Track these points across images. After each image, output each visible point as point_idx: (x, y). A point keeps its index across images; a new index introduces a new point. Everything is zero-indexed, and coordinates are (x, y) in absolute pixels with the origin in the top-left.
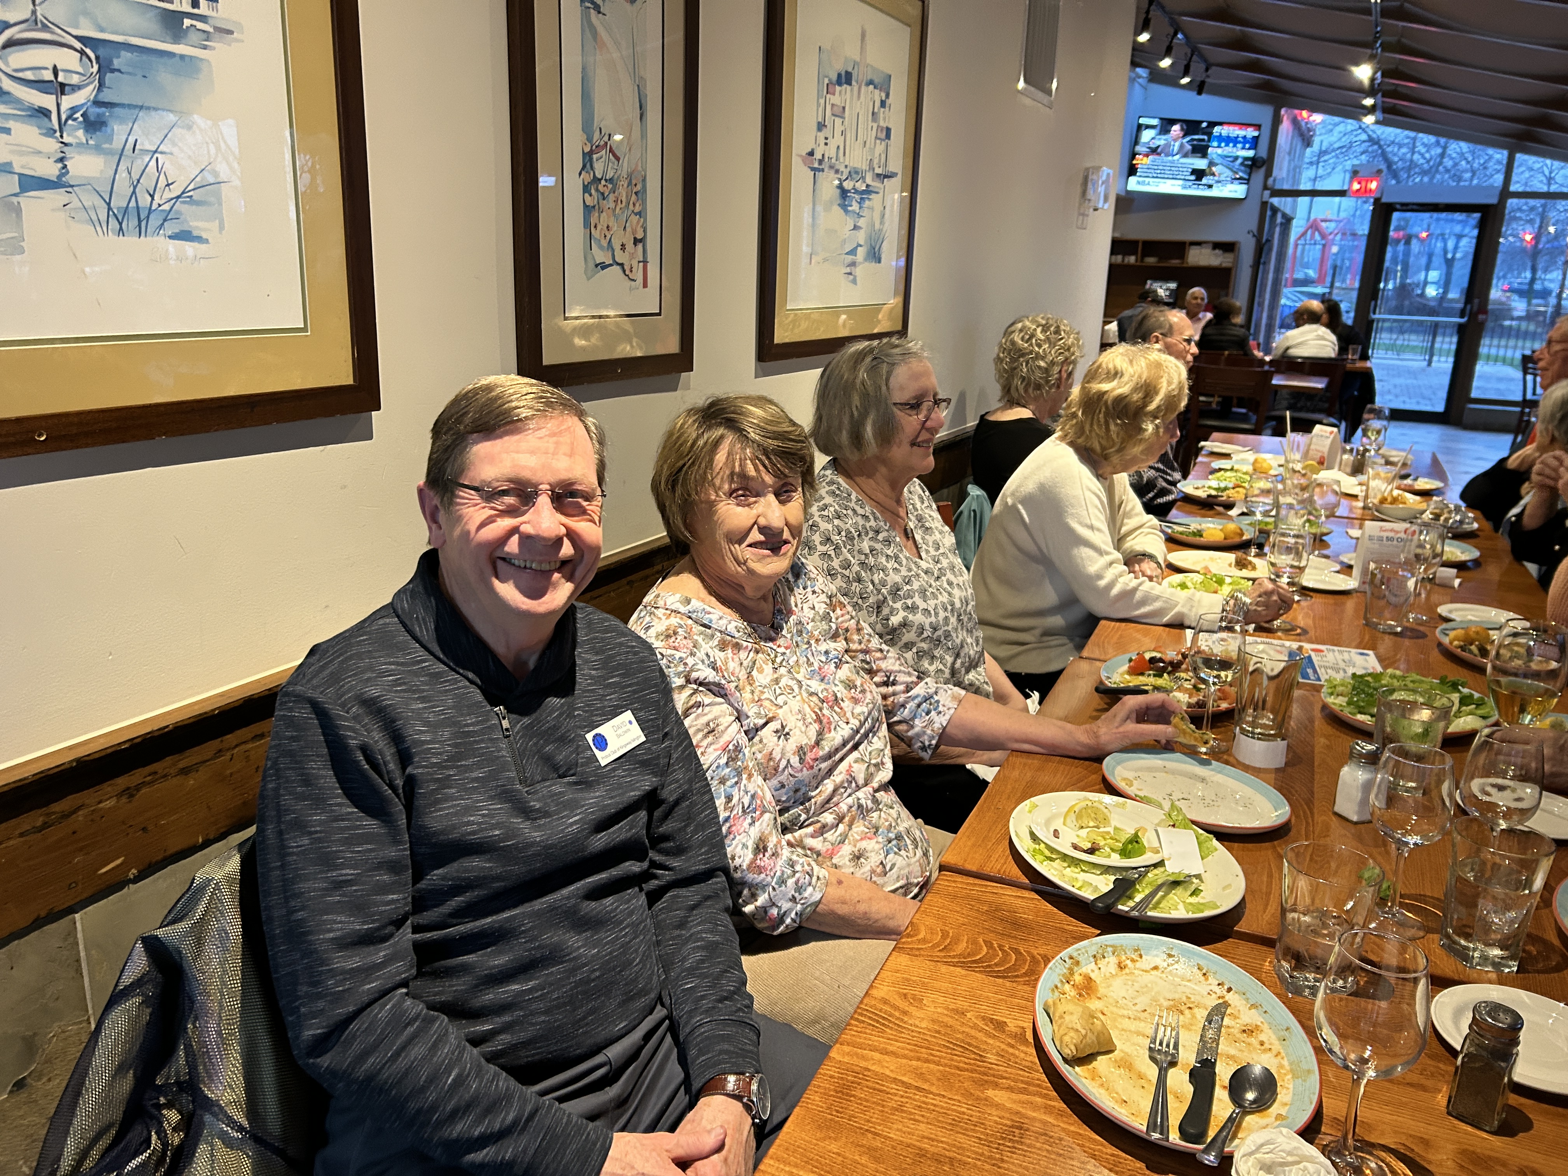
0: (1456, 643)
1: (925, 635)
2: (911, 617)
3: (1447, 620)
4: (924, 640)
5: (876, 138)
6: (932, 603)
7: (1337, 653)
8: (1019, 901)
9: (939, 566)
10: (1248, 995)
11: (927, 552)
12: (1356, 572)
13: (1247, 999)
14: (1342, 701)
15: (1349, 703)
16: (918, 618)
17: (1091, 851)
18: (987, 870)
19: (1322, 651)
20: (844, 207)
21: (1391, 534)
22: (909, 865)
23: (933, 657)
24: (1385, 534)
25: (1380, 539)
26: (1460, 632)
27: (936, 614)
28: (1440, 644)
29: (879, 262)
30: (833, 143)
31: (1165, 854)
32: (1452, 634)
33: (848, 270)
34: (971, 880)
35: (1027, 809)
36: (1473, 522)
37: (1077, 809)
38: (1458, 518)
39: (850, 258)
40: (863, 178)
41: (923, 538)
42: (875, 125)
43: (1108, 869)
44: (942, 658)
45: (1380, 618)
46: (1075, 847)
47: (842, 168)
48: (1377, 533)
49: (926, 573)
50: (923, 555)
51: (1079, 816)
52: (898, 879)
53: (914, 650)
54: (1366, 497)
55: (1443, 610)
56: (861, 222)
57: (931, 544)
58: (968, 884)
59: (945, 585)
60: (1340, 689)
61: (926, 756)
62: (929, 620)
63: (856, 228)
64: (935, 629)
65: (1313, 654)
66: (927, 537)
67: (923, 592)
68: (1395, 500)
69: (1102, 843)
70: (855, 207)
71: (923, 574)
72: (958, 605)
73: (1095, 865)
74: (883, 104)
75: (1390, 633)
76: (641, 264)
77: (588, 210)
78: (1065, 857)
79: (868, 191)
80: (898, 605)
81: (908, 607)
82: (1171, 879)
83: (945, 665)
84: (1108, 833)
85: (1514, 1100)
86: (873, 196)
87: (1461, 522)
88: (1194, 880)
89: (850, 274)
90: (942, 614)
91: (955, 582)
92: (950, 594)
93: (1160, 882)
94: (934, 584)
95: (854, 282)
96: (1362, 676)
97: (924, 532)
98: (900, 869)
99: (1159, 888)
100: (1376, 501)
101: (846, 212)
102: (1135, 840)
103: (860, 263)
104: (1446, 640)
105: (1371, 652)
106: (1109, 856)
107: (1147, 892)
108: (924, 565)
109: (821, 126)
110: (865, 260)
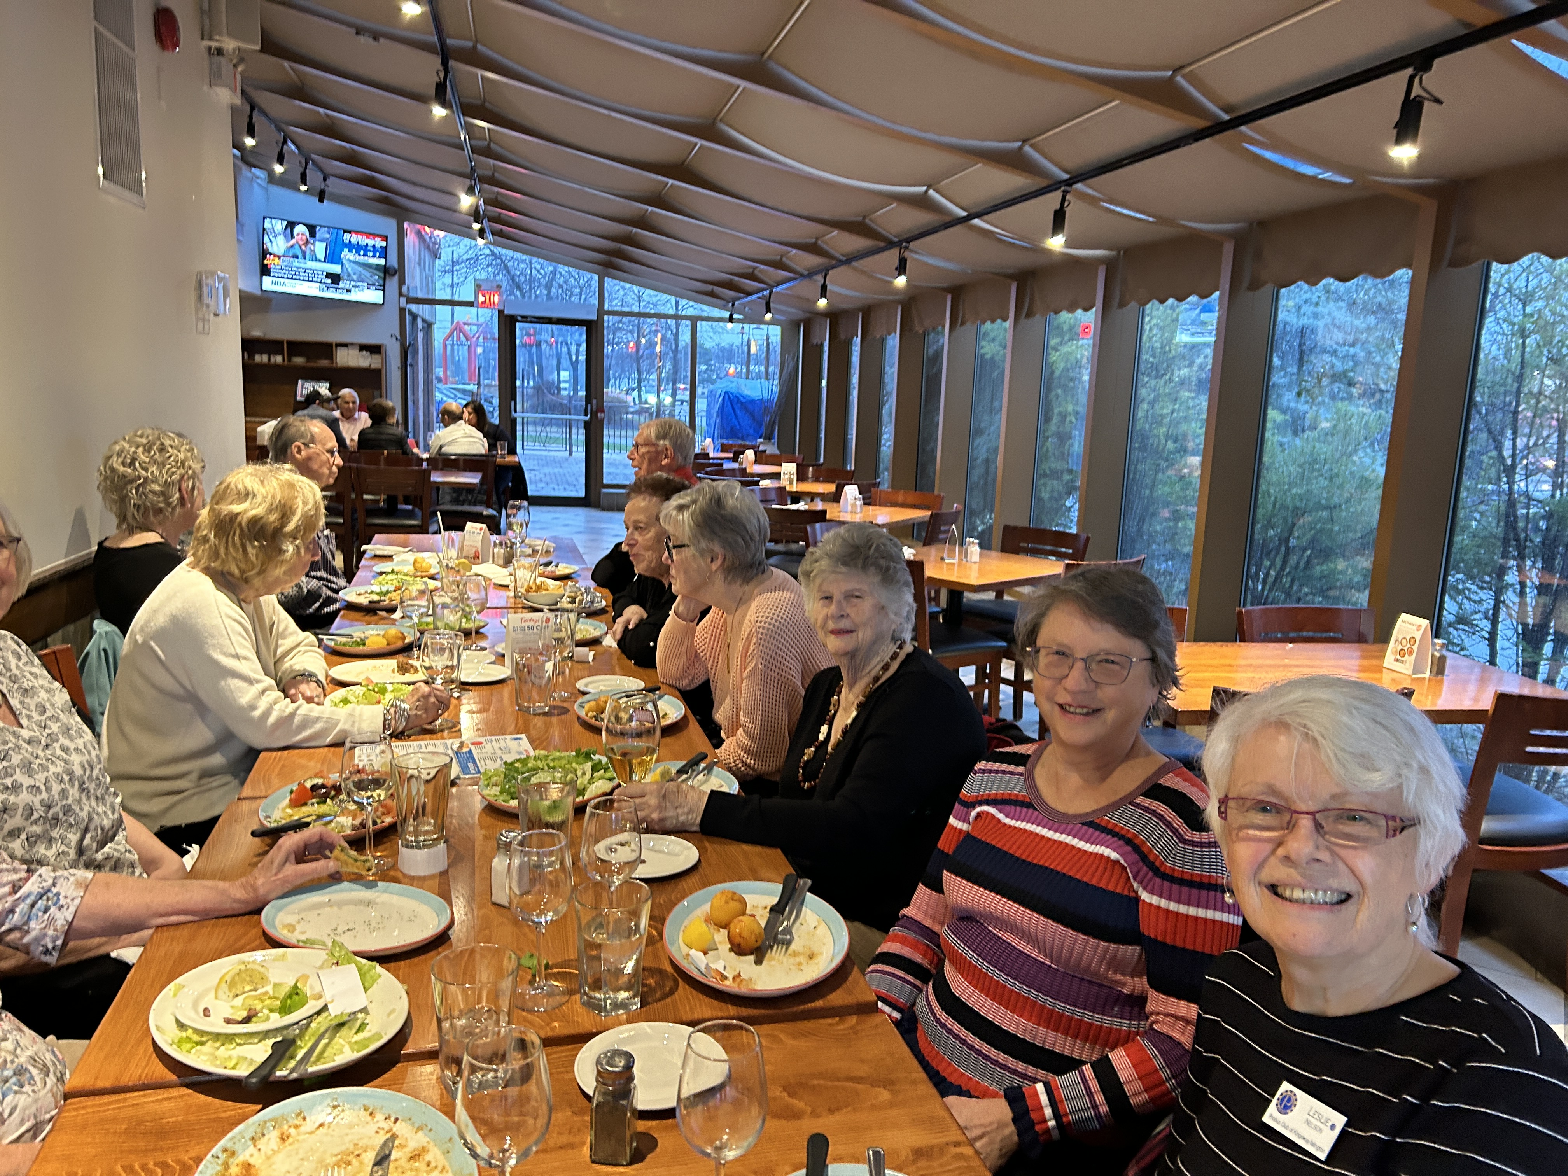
0: (590, 714)
1: (36, 815)
2: (12, 799)
3: (584, 693)
4: (36, 822)
6: (41, 777)
7: (494, 743)
8: (166, 1104)
9: (48, 731)
10: (413, 1119)
11: (29, 717)
12: (507, 660)
13: (413, 1125)
14: (496, 790)
15: (502, 792)
16: (24, 798)
17: (247, 1020)
18: (127, 1080)
19: (481, 743)
21: (531, 624)
22: (36, 1101)
23: (51, 840)
24: (526, 624)
25: (523, 629)
26: (593, 703)
27: (49, 790)
28: (579, 718)
31: (327, 997)
32: (587, 706)
34: (106, 1099)
35: (172, 993)
36: (602, 599)
37: (228, 978)
38: (589, 598)
41: (21, 702)
43: (265, 1035)
45: (529, 702)
46: (228, 1021)
48: (519, 624)
49: (29, 742)
50: (24, 722)
51: (232, 984)
52: (22, 1123)
53: (23, 836)
54: (515, 587)
55: (580, 685)
57: (33, 707)
58: (100, 1105)
60: (494, 779)
61: (52, 960)
62: (39, 798)
64: (49, 807)
65: (473, 748)
68: (539, 588)
69: (258, 1008)
71: (25, 745)
72: (78, 771)
73: (251, 1035)
75: (539, 714)
78: (217, 1036)
81: (7, 788)
82: (335, 1022)
84: (266, 993)
85: (642, 1126)
87: (592, 602)
88: (360, 1016)
90: (56, 788)
91: (72, 746)
92: (66, 762)
93: (322, 1030)
94: (41, 754)
96: (512, 764)
97: (23, 695)
98: (24, 1110)
99: (321, 1037)
100: (523, 590)
102: (295, 991)
104: (582, 713)
105: (523, 736)
106: (268, 1019)
107: (310, 1044)
108: (25, 733)
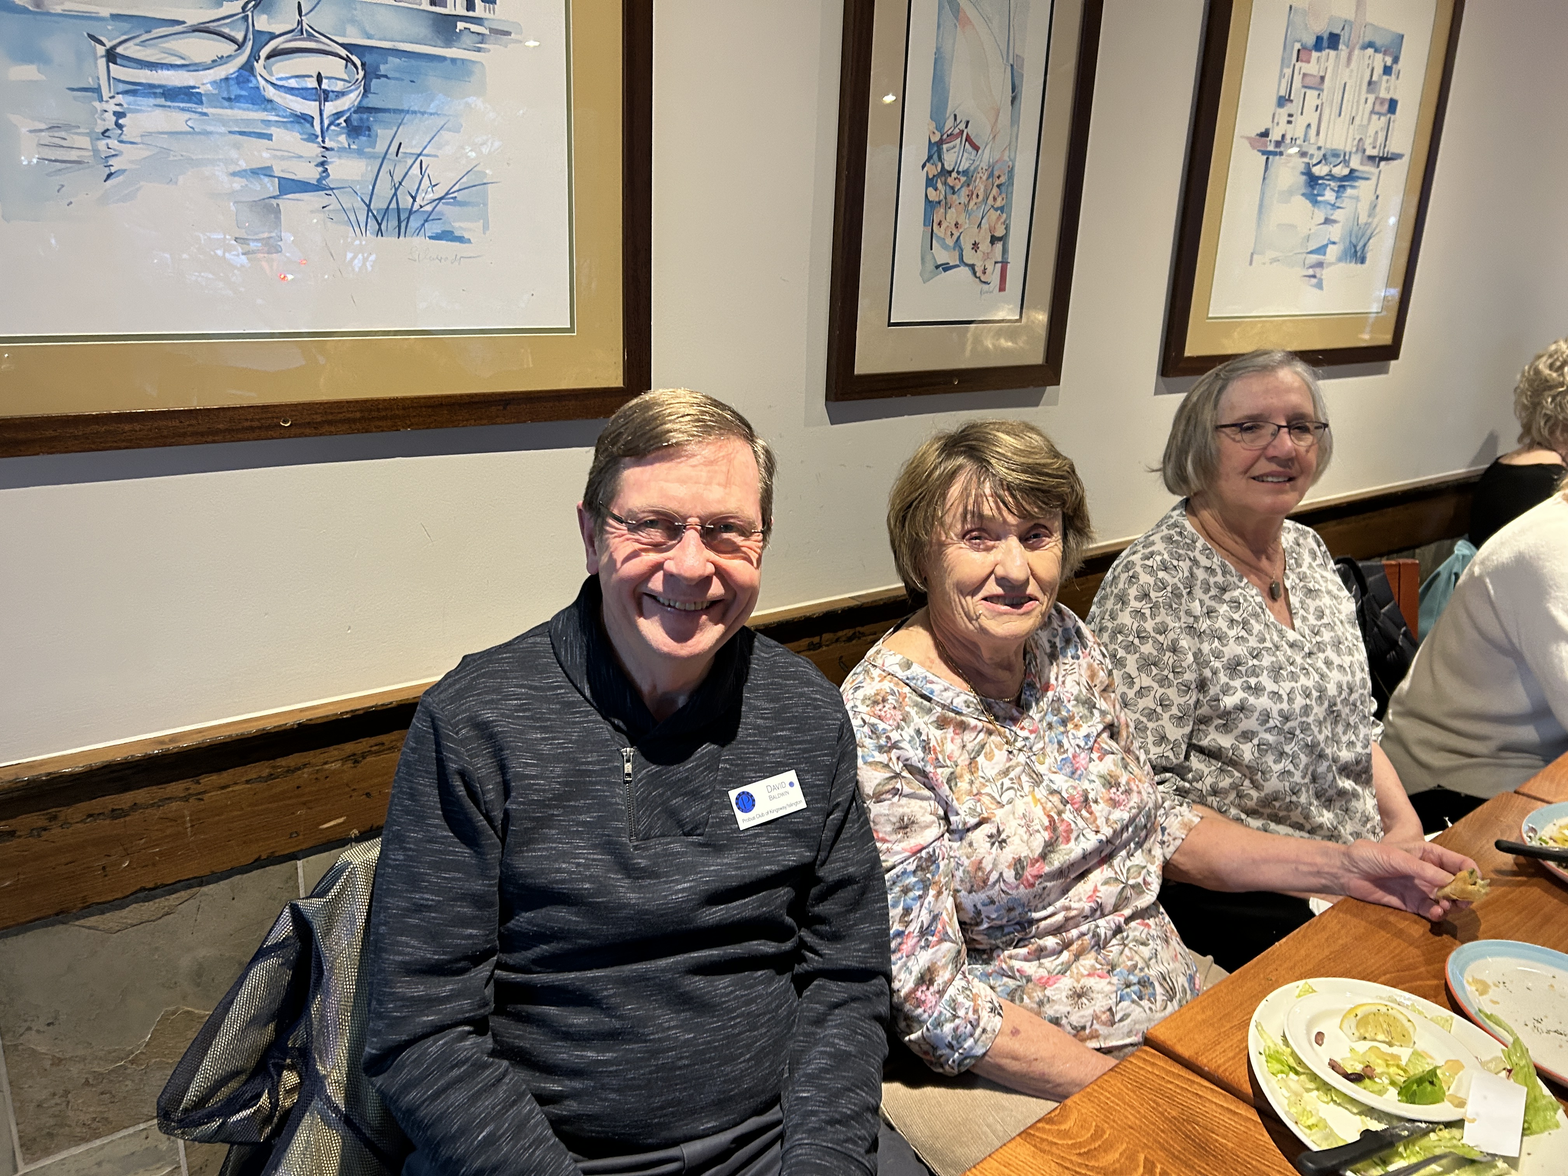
1: (1271, 723)
2: (1252, 700)
4: (1269, 730)
5: (1373, 112)
6: (1286, 686)
8: (1226, 1117)
9: (1318, 639)
11: (1304, 619)
16: (1263, 702)
17: (1356, 1078)
18: (1205, 1061)
20: (1313, 199)
22: (1149, 1020)
23: (1282, 754)
27: (1291, 700)
29: (1363, 261)
30: (1300, 123)
31: (1468, 1112)
33: (1311, 272)
34: (1177, 1069)
37: (1363, 1011)
39: (1314, 258)
40: (1346, 162)
41: (1302, 602)
42: (1371, 98)
43: (1370, 1111)
44: (1294, 757)
46: (1333, 1066)
47: (1312, 150)
49: (1292, 645)
50: (1297, 623)
51: (1363, 1022)
53: (1256, 741)
56: (1337, 215)
57: (1312, 610)
58: (1168, 1072)
59: (1320, 664)
62: (1279, 706)
63: (1327, 221)
64: (1287, 719)
66: (1308, 601)
67: (1276, 672)
69: (1378, 1070)
70: (1329, 196)
71: (1286, 647)
72: (1332, 690)
73: (1353, 1101)
74: (1387, 70)
76: (999, 266)
77: (930, 205)
78: (1314, 1077)
79: (1352, 176)
80: (1237, 683)
81: (1250, 687)
82: (1461, 1153)
83: (1296, 766)
84: (1396, 1057)
86: (1359, 183)
88: (1501, 1164)
89: (1314, 276)
90: (1300, 701)
91: (1337, 661)
92: (1322, 676)
93: (1441, 1151)
94: (1299, 660)
95: (1319, 286)
97: (1306, 595)
98: (1135, 1022)
99: (1436, 1159)
101: (1315, 203)
102: (1430, 1079)
103: (1331, 264)
106: (1381, 1093)
107: (1413, 1160)
108: (1292, 635)
109: (1283, 101)
110: (1340, 260)
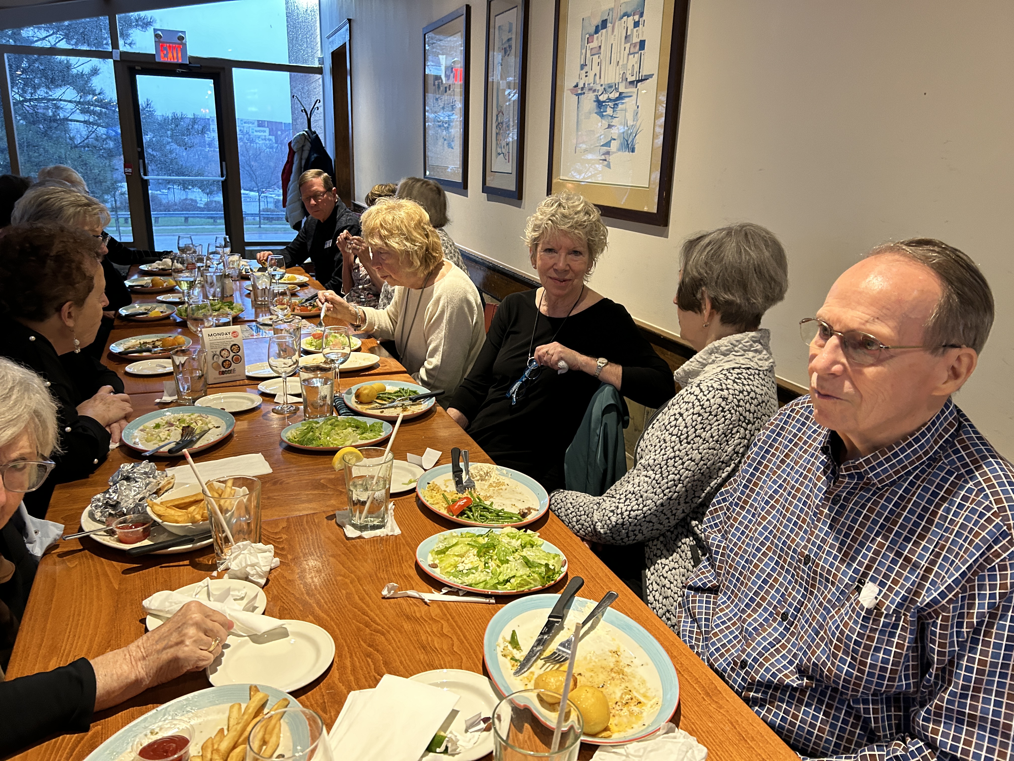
5: (630, 54)
20: (601, 115)
29: (632, 150)
30: (591, 75)
33: (603, 157)
39: (605, 149)
40: (617, 89)
42: (628, 45)
47: (598, 88)
56: (615, 122)
70: (609, 111)
74: (636, 24)
79: (621, 97)
86: (625, 100)
89: (605, 160)
95: (609, 166)
103: (614, 153)
109: (583, 66)
110: (619, 150)
